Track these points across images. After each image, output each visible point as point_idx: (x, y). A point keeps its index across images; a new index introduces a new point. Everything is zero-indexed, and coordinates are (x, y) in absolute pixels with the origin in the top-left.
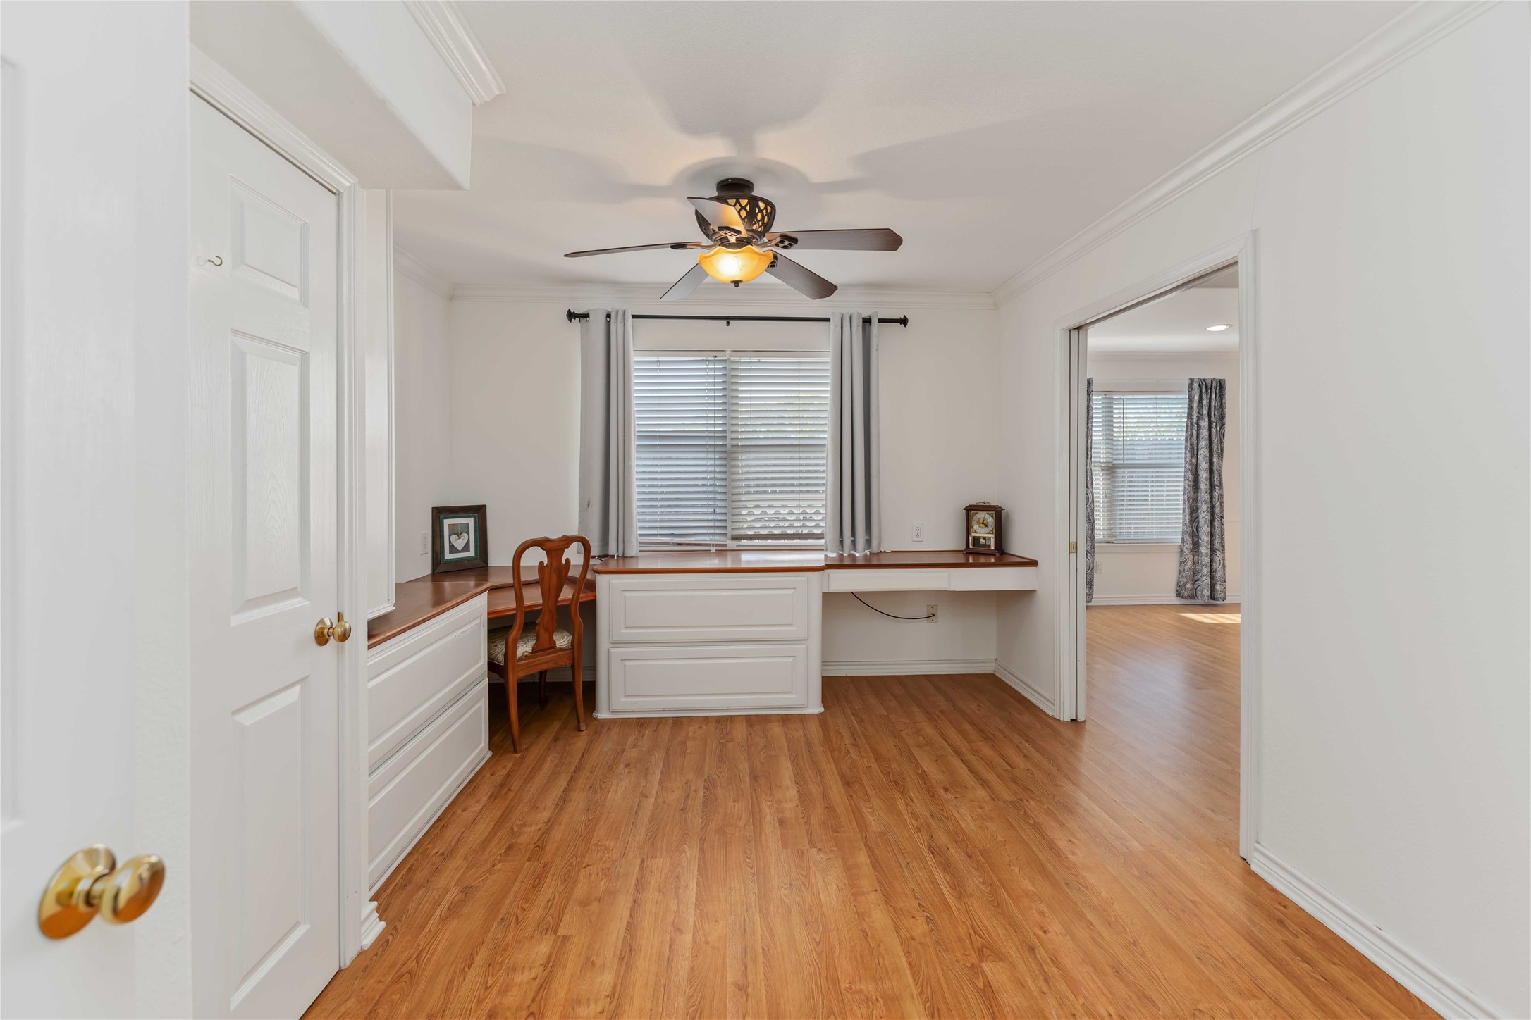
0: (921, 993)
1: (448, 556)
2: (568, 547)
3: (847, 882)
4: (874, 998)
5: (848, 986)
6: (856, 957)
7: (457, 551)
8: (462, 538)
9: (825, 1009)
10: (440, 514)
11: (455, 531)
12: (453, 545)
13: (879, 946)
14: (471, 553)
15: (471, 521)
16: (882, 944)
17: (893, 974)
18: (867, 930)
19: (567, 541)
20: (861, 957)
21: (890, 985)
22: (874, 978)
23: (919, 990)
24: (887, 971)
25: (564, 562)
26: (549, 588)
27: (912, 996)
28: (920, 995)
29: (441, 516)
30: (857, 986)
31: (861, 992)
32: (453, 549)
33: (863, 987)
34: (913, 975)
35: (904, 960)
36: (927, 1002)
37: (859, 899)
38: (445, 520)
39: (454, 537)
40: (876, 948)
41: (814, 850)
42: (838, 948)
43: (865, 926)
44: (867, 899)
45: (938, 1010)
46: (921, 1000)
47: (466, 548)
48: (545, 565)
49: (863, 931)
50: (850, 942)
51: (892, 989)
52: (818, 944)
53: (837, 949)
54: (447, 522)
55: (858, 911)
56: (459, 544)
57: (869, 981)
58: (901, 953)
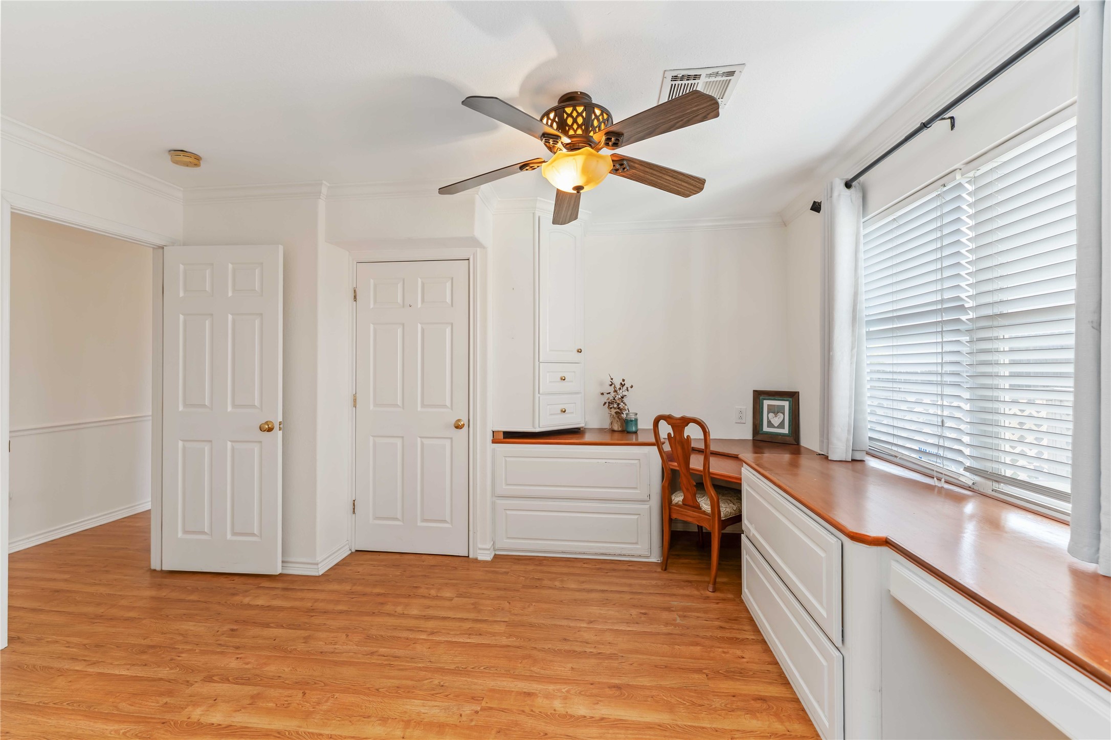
0: (297, 733)
1: (766, 429)
2: (687, 426)
3: (425, 720)
4: (317, 707)
5: (335, 697)
6: (352, 706)
7: (773, 426)
8: (778, 417)
9: (330, 683)
10: (759, 396)
11: (771, 409)
12: (770, 421)
13: (350, 722)
14: (786, 431)
15: (786, 404)
16: (350, 723)
17: (324, 722)
18: (369, 720)
19: (686, 421)
20: (349, 709)
21: (317, 718)
22: (329, 711)
23: (300, 733)
24: (328, 719)
25: (686, 438)
26: (678, 456)
27: (300, 727)
28: (297, 732)
29: (761, 398)
30: (331, 701)
31: (326, 701)
32: (770, 424)
33: (329, 704)
34: (312, 734)
35: (327, 732)
36: (289, 734)
37: (402, 723)
38: (764, 401)
39: (771, 415)
40: (350, 719)
41: (479, 709)
42: (367, 699)
43: (373, 719)
44: (398, 728)
45: (279, 737)
46: (293, 731)
47: (781, 425)
48: (672, 436)
49: (369, 716)
50: (365, 706)
51: (314, 718)
52: (377, 690)
53: (365, 698)
54: (766, 403)
55: (390, 719)
56: (776, 421)
57: (329, 708)
58: (333, 733)
